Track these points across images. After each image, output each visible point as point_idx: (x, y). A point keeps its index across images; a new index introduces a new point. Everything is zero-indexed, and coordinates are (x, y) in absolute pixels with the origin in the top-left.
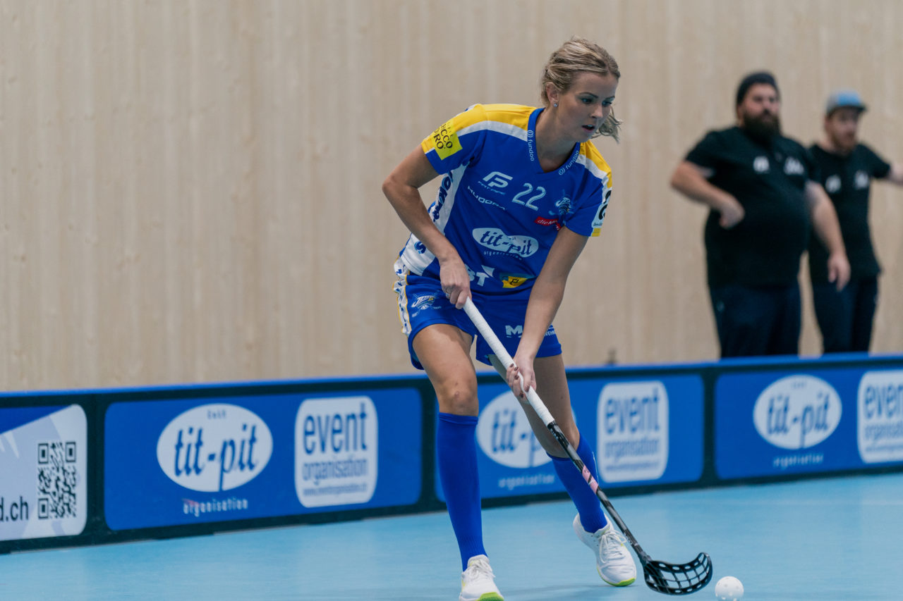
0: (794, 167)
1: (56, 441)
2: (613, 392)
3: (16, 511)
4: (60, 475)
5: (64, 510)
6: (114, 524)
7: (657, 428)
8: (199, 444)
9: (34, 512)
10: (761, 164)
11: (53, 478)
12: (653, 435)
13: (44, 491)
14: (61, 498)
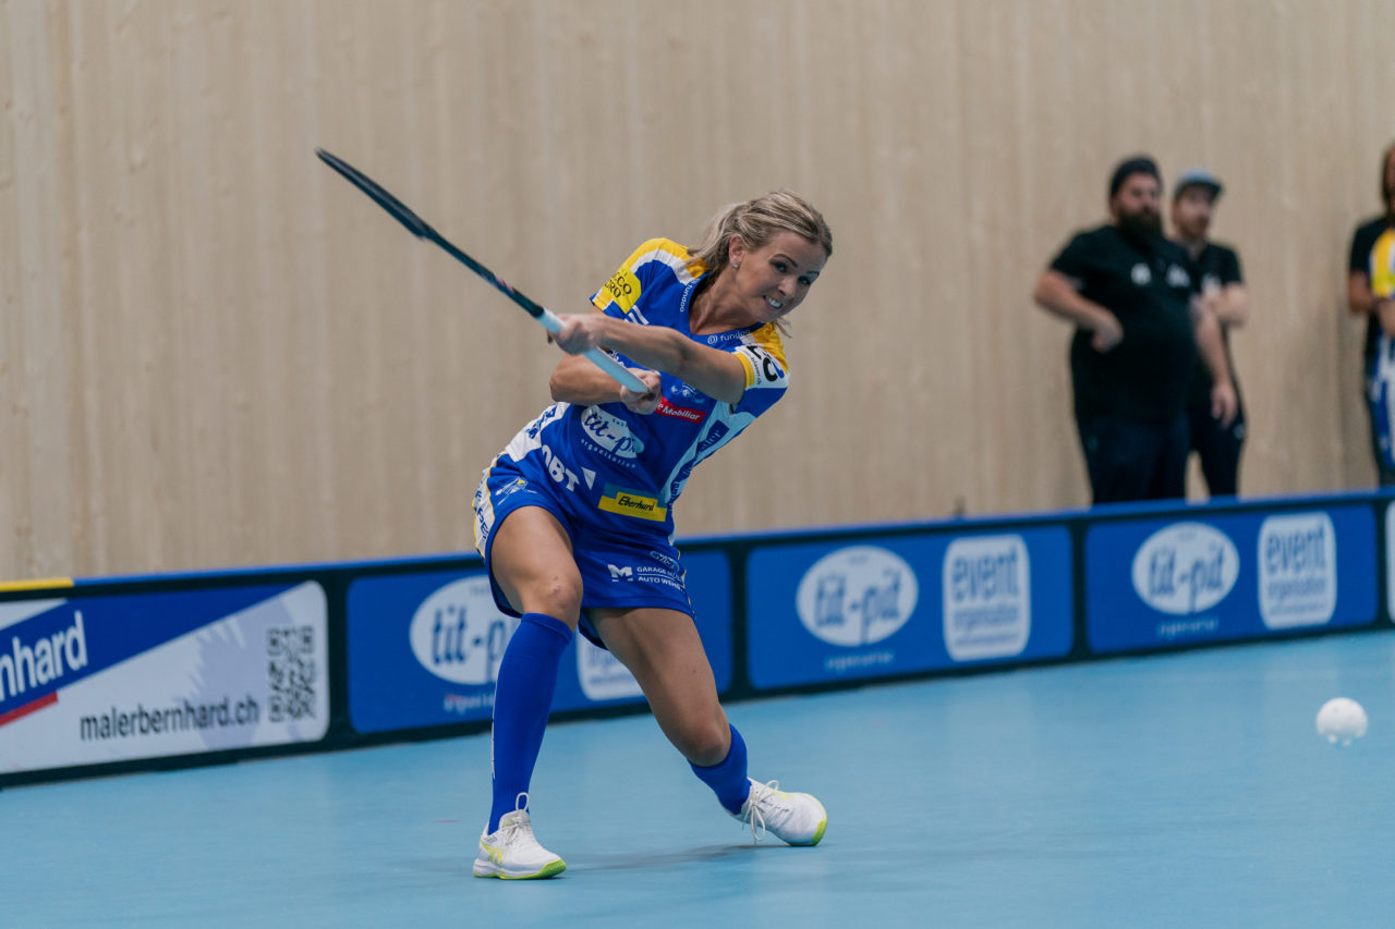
0: (1178, 277)
1: (288, 626)
2: (961, 550)
3: (243, 713)
4: (296, 668)
5: (300, 710)
6: (362, 725)
7: (1014, 590)
8: (462, 626)
9: (265, 713)
10: (1141, 274)
11: (287, 672)
12: (1010, 601)
13: (276, 688)
14: (297, 696)
